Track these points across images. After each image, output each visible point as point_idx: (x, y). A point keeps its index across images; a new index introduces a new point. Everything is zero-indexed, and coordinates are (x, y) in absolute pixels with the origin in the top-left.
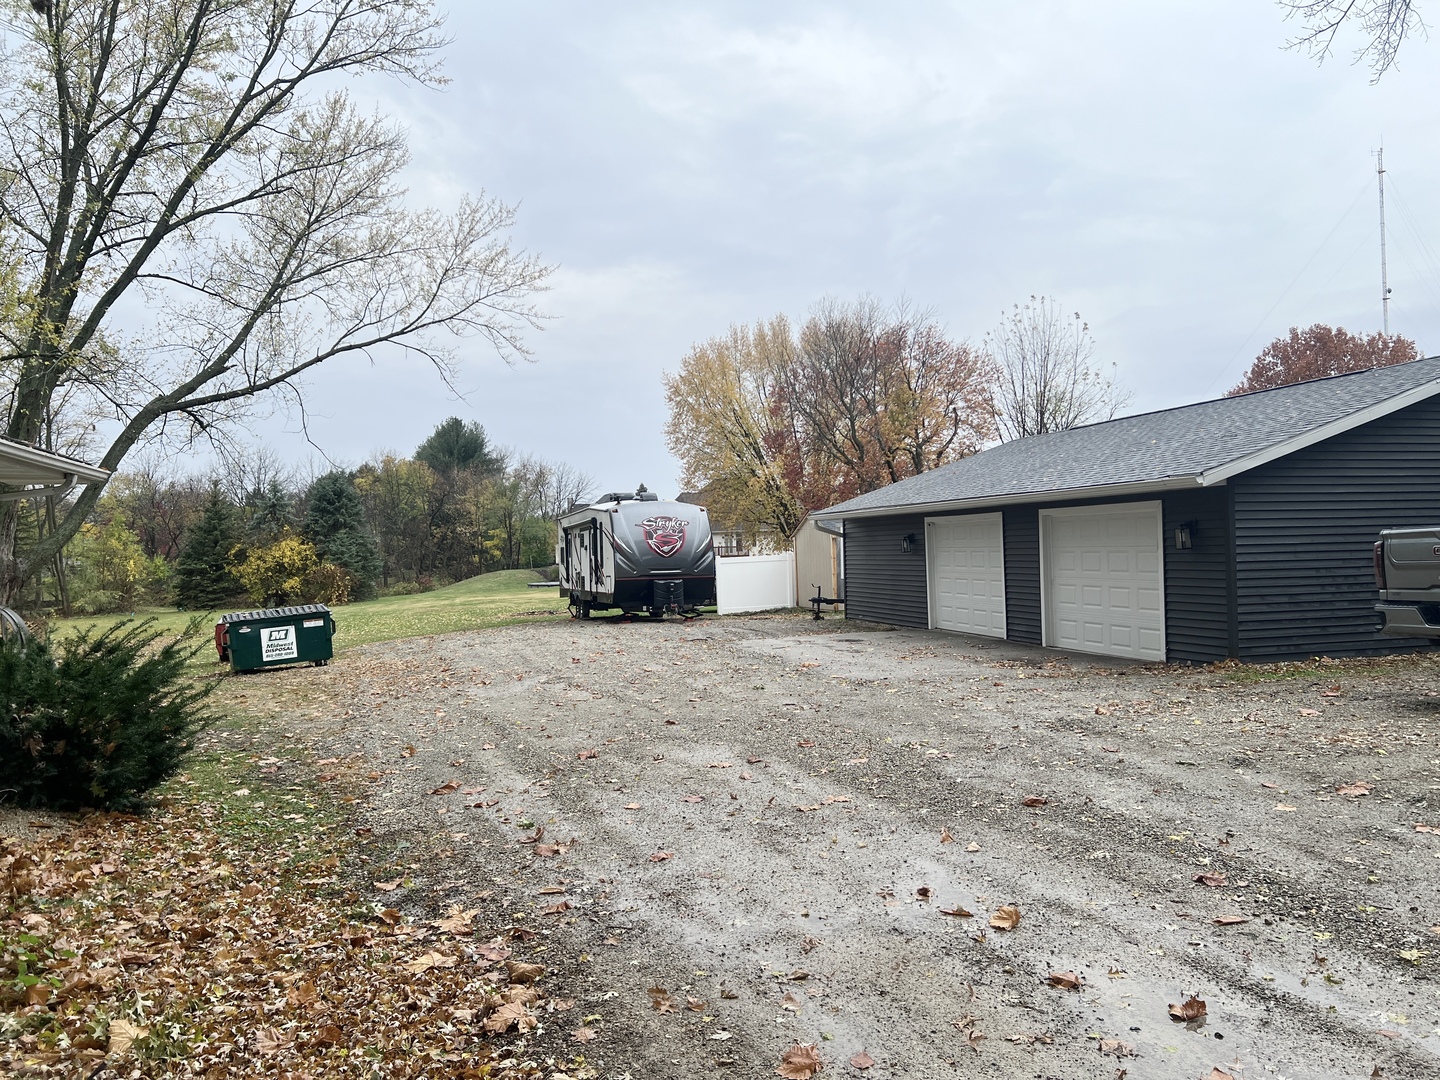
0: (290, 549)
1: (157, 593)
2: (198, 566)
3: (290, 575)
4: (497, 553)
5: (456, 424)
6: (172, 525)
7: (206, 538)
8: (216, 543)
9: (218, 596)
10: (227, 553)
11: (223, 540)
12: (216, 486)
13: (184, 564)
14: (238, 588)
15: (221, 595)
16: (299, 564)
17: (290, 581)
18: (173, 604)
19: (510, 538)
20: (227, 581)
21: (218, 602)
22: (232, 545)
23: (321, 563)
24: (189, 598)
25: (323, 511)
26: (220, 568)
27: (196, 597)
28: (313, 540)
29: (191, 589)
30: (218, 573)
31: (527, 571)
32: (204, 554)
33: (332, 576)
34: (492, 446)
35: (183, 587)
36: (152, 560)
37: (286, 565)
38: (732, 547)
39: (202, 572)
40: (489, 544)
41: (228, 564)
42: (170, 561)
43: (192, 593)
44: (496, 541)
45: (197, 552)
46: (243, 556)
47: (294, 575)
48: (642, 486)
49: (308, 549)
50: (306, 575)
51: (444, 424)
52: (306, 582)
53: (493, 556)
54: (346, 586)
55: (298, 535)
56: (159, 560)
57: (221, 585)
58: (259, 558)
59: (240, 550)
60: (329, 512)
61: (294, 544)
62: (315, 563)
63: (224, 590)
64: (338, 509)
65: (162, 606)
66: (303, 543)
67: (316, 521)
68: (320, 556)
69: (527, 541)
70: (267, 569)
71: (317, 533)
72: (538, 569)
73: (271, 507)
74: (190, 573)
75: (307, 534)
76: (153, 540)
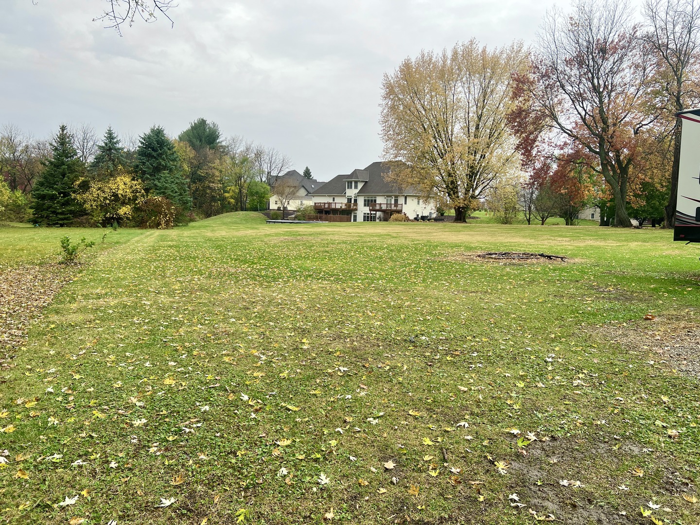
0: (123, 184)
1: (18, 214)
2: (50, 192)
3: (124, 203)
4: (232, 201)
5: (203, 123)
6: (26, 171)
7: (55, 171)
8: (64, 175)
9: (66, 216)
10: (72, 184)
11: (69, 173)
12: (63, 130)
13: (38, 190)
14: (81, 211)
15: (69, 215)
16: (130, 195)
17: (124, 208)
18: (29, 221)
19: (240, 191)
20: (74, 205)
21: (66, 221)
22: (77, 177)
23: (147, 195)
24: (42, 217)
25: (150, 156)
26: (66, 194)
27: (47, 217)
28: (142, 178)
29: (44, 210)
30: (66, 199)
31: (256, 213)
32: (55, 184)
33: (158, 206)
34: (224, 139)
35: (38, 208)
36: (14, 193)
37: (120, 196)
38: (391, 204)
39: (52, 198)
40: (227, 195)
41: (74, 192)
42: (26, 194)
43: (45, 213)
44: (231, 194)
45: (48, 181)
46: (86, 187)
47: (127, 204)
48: (307, 168)
49: (137, 185)
50: (137, 204)
51: (196, 122)
52: (137, 210)
53: (229, 203)
54: (171, 214)
55: (129, 172)
56: (19, 193)
57: (69, 208)
58: (99, 189)
59: (83, 182)
60: (153, 157)
61: (127, 180)
62: (143, 196)
63: (71, 212)
64: (160, 155)
65: (21, 222)
66: (133, 179)
67: (144, 163)
68: (147, 190)
69: (252, 194)
70: (105, 198)
71: (144, 173)
72: (262, 212)
73: (108, 150)
74: (43, 197)
75: (136, 172)
76: (14, 181)
